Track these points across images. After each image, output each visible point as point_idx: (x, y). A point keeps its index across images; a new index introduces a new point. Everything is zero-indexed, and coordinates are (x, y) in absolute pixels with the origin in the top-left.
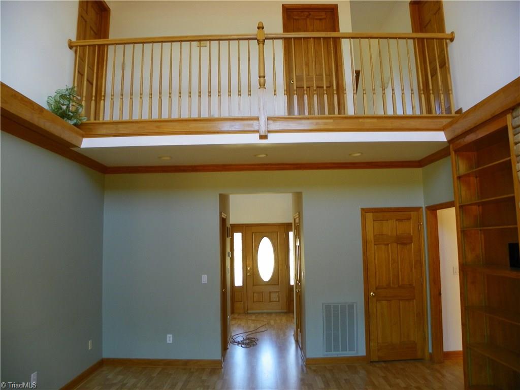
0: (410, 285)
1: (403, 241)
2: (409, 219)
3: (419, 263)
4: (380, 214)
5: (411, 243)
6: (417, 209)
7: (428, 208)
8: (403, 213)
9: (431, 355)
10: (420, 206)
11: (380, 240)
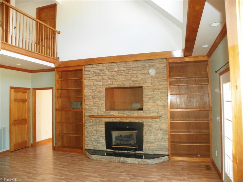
0: (25, 118)
1: (24, 101)
2: (26, 92)
3: (29, 110)
4: (16, 90)
5: (26, 102)
6: (29, 89)
7: (33, 89)
8: (24, 90)
9: (32, 144)
10: (30, 88)
11: (16, 100)
